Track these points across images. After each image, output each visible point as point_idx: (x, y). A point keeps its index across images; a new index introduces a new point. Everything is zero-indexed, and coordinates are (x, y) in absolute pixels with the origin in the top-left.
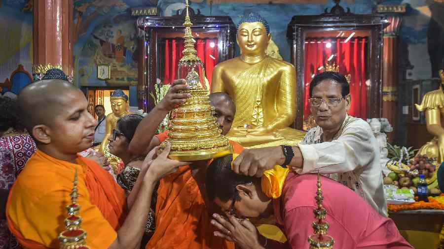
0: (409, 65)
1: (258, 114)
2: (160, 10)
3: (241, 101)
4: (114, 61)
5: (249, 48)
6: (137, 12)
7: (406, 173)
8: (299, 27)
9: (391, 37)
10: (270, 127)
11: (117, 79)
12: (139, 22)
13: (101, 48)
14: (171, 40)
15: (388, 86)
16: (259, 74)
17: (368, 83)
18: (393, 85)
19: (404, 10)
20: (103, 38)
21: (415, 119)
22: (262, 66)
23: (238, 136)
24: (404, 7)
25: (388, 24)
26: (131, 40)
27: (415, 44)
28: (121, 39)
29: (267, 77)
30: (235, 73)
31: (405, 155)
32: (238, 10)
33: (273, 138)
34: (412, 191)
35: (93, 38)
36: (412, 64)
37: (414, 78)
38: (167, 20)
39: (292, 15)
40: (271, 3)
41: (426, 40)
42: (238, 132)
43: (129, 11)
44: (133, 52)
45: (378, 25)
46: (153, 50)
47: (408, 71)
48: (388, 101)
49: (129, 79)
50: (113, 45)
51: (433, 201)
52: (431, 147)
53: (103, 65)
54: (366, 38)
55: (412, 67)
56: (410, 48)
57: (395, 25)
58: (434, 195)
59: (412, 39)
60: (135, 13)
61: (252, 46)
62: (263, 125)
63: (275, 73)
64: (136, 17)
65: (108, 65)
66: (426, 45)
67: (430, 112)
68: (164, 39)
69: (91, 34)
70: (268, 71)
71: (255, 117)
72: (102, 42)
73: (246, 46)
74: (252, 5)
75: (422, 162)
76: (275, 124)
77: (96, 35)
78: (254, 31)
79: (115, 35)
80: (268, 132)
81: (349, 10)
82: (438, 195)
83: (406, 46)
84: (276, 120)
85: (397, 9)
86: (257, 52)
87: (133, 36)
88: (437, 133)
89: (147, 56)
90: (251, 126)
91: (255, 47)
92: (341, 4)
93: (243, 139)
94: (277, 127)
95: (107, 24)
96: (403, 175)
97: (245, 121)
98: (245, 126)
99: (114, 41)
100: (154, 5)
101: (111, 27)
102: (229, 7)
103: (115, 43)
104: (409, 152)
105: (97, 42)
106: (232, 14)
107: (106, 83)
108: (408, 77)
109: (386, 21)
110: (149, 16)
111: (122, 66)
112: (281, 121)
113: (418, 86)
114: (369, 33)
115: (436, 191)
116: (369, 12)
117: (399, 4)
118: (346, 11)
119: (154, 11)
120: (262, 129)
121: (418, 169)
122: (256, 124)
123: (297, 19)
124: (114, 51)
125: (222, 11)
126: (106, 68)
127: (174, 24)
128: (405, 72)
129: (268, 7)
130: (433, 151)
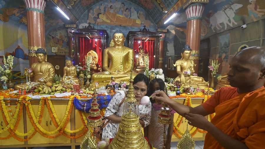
0: (167, 51)
1: (121, 67)
2: (77, 26)
3: (115, 62)
4: (59, 45)
5: (118, 43)
6: (68, 26)
7: (173, 86)
8: (131, 35)
9: (162, 41)
10: (126, 72)
11: (60, 53)
12: (69, 30)
13: (53, 40)
14: (82, 38)
15: (161, 57)
16: (121, 52)
17: (155, 56)
18: (162, 57)
19: (166, 31)
20: (53, 36)
21: (169, 69)
22: (122, 49)
23: (115, 75)
24: (166, 30)
25: (162, 36)
26: (66, 37)
27: (169, 43)
28: (61, 37)
29: (124, 54)
30: (113, 52)
31: (172, 81)
32: (108, 28)
33: (127, 75)
34: (175, 92)
35: (49, 35)
36: (168, 50)
37: (169, 55)
38: (81, 30)
39: (129, 31)
40: (120, 26)
41: (173, 42)
42: (114, 73)
43: (64, 25)
44: (66, 42)
45: (158, 36)
46: (76, 41)
47: (167, 53)
48: (160, 63)
49: (65, 53)
50: (58, 39)
51: (182, 95)
52: (178, 78)
53: (54, 47)
54: (154, 40)
55: (168, 51)
56: (168, 44)
57: (163, 36)
58: (181, 93)
59: (169, 41)
60: (67, 26)
61: (119, 42)
62: (123, 71)
63: (127, 52)
64: (67, 28)
65: (56, 47)
66: (173, 44)
67: (178, 67)
68: (80, 37)
69: (48, 34)
70: (124, 51)
71: (120, 68)
72: (53, 37)
73: (117, 42)
74: (113, 26)
75: (177, 83)
76: (127, 70)
77: (51, 34)
78: (119, 37)
79: (58, 34)
80: (125, 74)
81: (149, 30)
82: (182, 93)
83: (167, 44)
84: (127, 69)
85: (164, 30)
86: (121, 44)
87: (66, 36)
88: (180, 74)
89: (73, 44)
90: (119, 71)
91: (120, 43)
92: (146, 28)
93: (117, 76)
94: (128, 72)
95: (55, 30)
96: (172, 87)
97: (116, 70)
98: (117, 71)
99: (58, 37)
100: (75, 24)
101: (57, 31)
102: (105, 26)
103: (58, 38)
104: (173, 80)
105: (51, 37)
106: (106, 29)
107: (56, 54)
108: (167, 55)
109: (161, 35)
110: (73, 28)
111: (62, 48)
112: (129, 69)
113: (170, 58)
114: (155, 39)
115: (182, 92)
116: (155, 31)
117: (165, 29)
118: (148, 30)
119: (75, 26)
120: (123, 72)
121: (177, 85)
122: (120, 70)
123: (130, 32)
124: (58, 41)
125: (102, 28)
126: (55, 48)
127: (84, 32)
128: (166, 53)
129: (119, 27)
130: (179, 80)
